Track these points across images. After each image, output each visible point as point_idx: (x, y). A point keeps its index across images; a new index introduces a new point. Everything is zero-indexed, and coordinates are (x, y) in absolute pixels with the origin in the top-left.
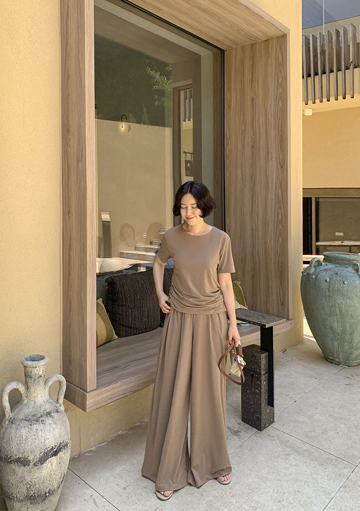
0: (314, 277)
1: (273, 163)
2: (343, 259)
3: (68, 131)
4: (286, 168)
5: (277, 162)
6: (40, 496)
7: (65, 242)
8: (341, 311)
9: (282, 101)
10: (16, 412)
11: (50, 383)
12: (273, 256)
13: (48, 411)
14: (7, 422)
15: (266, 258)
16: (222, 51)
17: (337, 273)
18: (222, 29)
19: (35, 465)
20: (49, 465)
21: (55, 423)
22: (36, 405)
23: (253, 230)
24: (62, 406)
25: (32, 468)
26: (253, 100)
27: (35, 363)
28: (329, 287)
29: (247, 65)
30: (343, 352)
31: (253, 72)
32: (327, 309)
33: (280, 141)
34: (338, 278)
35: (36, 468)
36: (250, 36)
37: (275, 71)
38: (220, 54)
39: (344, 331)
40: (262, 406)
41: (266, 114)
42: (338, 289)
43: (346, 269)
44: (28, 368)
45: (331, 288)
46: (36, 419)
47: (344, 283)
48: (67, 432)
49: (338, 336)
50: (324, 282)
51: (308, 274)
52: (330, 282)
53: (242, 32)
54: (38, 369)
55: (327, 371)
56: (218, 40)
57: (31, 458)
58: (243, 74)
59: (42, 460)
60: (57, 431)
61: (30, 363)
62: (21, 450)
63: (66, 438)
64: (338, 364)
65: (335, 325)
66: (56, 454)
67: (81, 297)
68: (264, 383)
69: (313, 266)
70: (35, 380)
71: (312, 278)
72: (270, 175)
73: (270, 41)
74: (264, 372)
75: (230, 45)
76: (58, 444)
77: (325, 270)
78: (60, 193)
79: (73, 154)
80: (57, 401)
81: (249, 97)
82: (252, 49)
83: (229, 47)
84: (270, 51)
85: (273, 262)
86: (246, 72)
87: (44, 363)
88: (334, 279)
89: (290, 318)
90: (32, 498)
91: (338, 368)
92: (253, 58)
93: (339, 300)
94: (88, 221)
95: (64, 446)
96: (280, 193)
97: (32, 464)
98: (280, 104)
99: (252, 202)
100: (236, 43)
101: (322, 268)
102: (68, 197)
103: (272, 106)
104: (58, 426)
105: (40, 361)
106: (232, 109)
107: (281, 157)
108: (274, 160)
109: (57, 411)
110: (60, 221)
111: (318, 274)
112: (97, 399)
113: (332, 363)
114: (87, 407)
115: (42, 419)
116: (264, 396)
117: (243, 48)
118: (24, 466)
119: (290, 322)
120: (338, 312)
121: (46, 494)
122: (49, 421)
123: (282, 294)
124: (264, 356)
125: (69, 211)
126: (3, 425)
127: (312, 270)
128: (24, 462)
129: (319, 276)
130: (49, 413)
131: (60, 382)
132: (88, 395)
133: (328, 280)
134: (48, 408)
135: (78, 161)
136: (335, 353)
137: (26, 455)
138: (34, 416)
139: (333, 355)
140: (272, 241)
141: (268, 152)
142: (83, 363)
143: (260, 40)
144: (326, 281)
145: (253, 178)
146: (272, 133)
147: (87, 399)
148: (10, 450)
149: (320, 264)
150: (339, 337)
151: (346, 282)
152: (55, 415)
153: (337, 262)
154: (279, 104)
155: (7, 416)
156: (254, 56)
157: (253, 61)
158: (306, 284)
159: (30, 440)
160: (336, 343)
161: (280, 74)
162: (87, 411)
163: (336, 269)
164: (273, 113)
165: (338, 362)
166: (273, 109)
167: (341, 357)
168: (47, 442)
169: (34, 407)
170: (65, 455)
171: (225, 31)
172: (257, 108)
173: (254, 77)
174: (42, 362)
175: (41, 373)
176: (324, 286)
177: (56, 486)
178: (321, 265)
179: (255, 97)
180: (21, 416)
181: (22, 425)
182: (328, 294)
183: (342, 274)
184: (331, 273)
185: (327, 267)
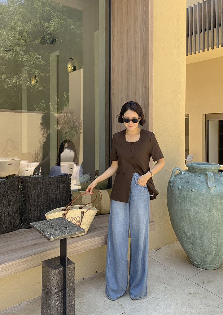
0: (172, 184)
2: (198, 169)
5: (142, 83)
8: (189, 216)
17: (189, 181)
26: (127, 30)
28: (180, 194)
30: (198, 255)
31: (128, 6)
32: (179, 214)
34: (188, 186)
42: (186, 196)
43: (198, 178)
45: (182, 195)
47: (192, 190)
49: (190, 239)
50: (178, 189)
52: (181, 190)
58: (122, 9)
65: (186, 229)
69: (173, 175)
71: (171, 186)
77: (181, 178)
86: (124, 7)
88: (185, 187)
91: (198, 270)
93: (188, 207)
98: (145, 30)
101: (180, 176)
103: (140, 33)
108: (140, 81)
111: (175, 182)
120: (187, 217)
127: (172, 179)
129: (175, 184)
133: (180, 187)
136: (192, 256)
144: (179, 189)
146: (140, 57)
151: (193, 190)
153: (194, 171)
164: (140, 39)
165: (197, 265)
166: (140, 36)
167: (198, 260)
172: (130, 37)
176: (177, 192)
178: (181, 174)
179: (129, 27)
182: (179, 200)
183: (193, 182)
184: (184, 181)
185: (184, 176)
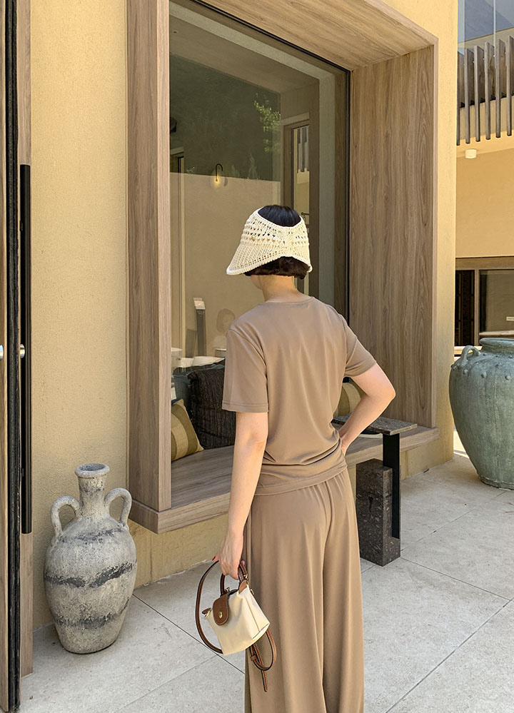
0: (466, 371)
1: (414, 220)
2: (506, 347)
3: (136, 180)
4: (430, 225)
5: (419, 218)
6: (98, 621)
7: (132, 323)
8: (501, 415)
9: (426, 136)
10: (68, 530)
11: (112, 499)
12: (411, 345)
13: (108, 529)
14: (57, 541)
15: (402, 347)
16: (347, 72)
17: (498, 365)
18: (346, 42)
19: (91, 586)
20: (109, 587)
21: (116, 542)
22: (93, 523)
23: (385, 311)
24: (127, 525)
25: (87, 589)
26: (387, 136)
27: (91, 473)
28: (486, 384)
29: (381, 89)
30: (504, 470)
31: (387, 99)
32: (482, 413)
33: (424, 189)
34: (499, 372)
35: (92, 589)
36: (384, 50)
37: (418, 96)
38: (345, 77)
39: (505, 442)
40: (384, 538)
41: (405, 155)
42: (497, 386)
43: (510, 360)
44: (84, 480)
45: (489, 386)
46: (93, 537)
47: (506, 377)
48: (132, 554)
49: (498, 448)
50: (480, 377)
51: (459, 368)
52: (487, 377)
53: (372, 44)
54: (96, 481)
55: (483, 495)
56: (340, 58)
57: (86, 578)
58: (375, 101)
59: (100, 581)
60: (119, 552)
61: (86, 473)
62: (74, 570)
63: (131, 560)
64: (498, 487)
65: (493, 435)
66: (117, 575)
67: (152, 393)
68: (387, 509)
69: (465, 357)
70: (92, 495)
71: (464, 374)
72: (409, 237)
73: (411, 54)
74: (387, 494)
75: (358, 64)
76: (121, 565)
77: (481, 361)
78: (126, 261)
79: (142, 210)
80: (120, 521)
81: (382, 133)
82: (387, 68)
83: (356, 66)
84: (411, 69)
85: (411, 353)
86: (379, 99)
87: (104, 473)
88: (493, 373)
89: (433, 425)
90: (87, 622)
91: (497, 492)
92: (388, 81)
93: (499, 401)
94: (160, 296)
95: (128, 568)
96: (422, 259)
97: (87, 585)
98: (424, 140)
99: (385, 274)
100: (365, 61)
101: (478, 359)
102: (136, 266)
103: (413, 143)
104: (120, 546)
105: (99, 471)
106: (360, 150)
107: (424, 212)
108: (415, 215)
109: (120, 530)
110: (127, 297)
111: (472, 367)
112: (172, 519)
113: (490, 486)
114: (159, 528)
115: (100, 537)
116: (387, 526)
117: (375, 66)
118: (78, 587)
119: (432, 431)
120: (497, 416)
121: (104, 618)
122: (109, 540)
123: (422, 395)
124: (386, 474)
125: (137, 284)
126: (53, 543)
127: (465, 362)
128: (77, 583)
129: (474, 370)
130: (109, 532)
131: (124, 498)
132: (159, 514)
133: (485, 374)
134: (108, 526)
135: (148, 219)
136: (494, 472)
137: (80, 575)
138: (91, 534)
139: (491, 474)
140: (411, 325)
141: (407, 206)
142: (155, 475)
143: (398, 54)
144: (482, 376)
145: (386, 240)
146: (413, 179)
147: (159, 519)
148: (61, 569)
149: (475, 353)
150: (498, 450)
151: (509, 377)
152: (117, 535)
153: (498, 351)
154: (421, 140)
155: (57, 534)
156: (389, 78)
157: (388, 84)
158: (456, 380)
159: (85, 559)
160: (495, 459)
161: (424, 100)
162: (159, 532)
163: (497, 360)
164: (413, 152)
165: (498, 484)
166: (414, 148)
167: (501, 476)
168: (106, 562)
169: (90, 525)
170: (130, 579)
171: (350, 45)
172: (392, 148)
173: (389, 107)
174: (101, 472)
175: (99, 485)
176: (480, 382)
177: (117, 610)
178: (477, 355)
179: (389, 132)
180: (75, 534)
181: (75, 544)
182: (484, 393)
183: (504, 366)
184: (489, 365)
185: (484, 358)
